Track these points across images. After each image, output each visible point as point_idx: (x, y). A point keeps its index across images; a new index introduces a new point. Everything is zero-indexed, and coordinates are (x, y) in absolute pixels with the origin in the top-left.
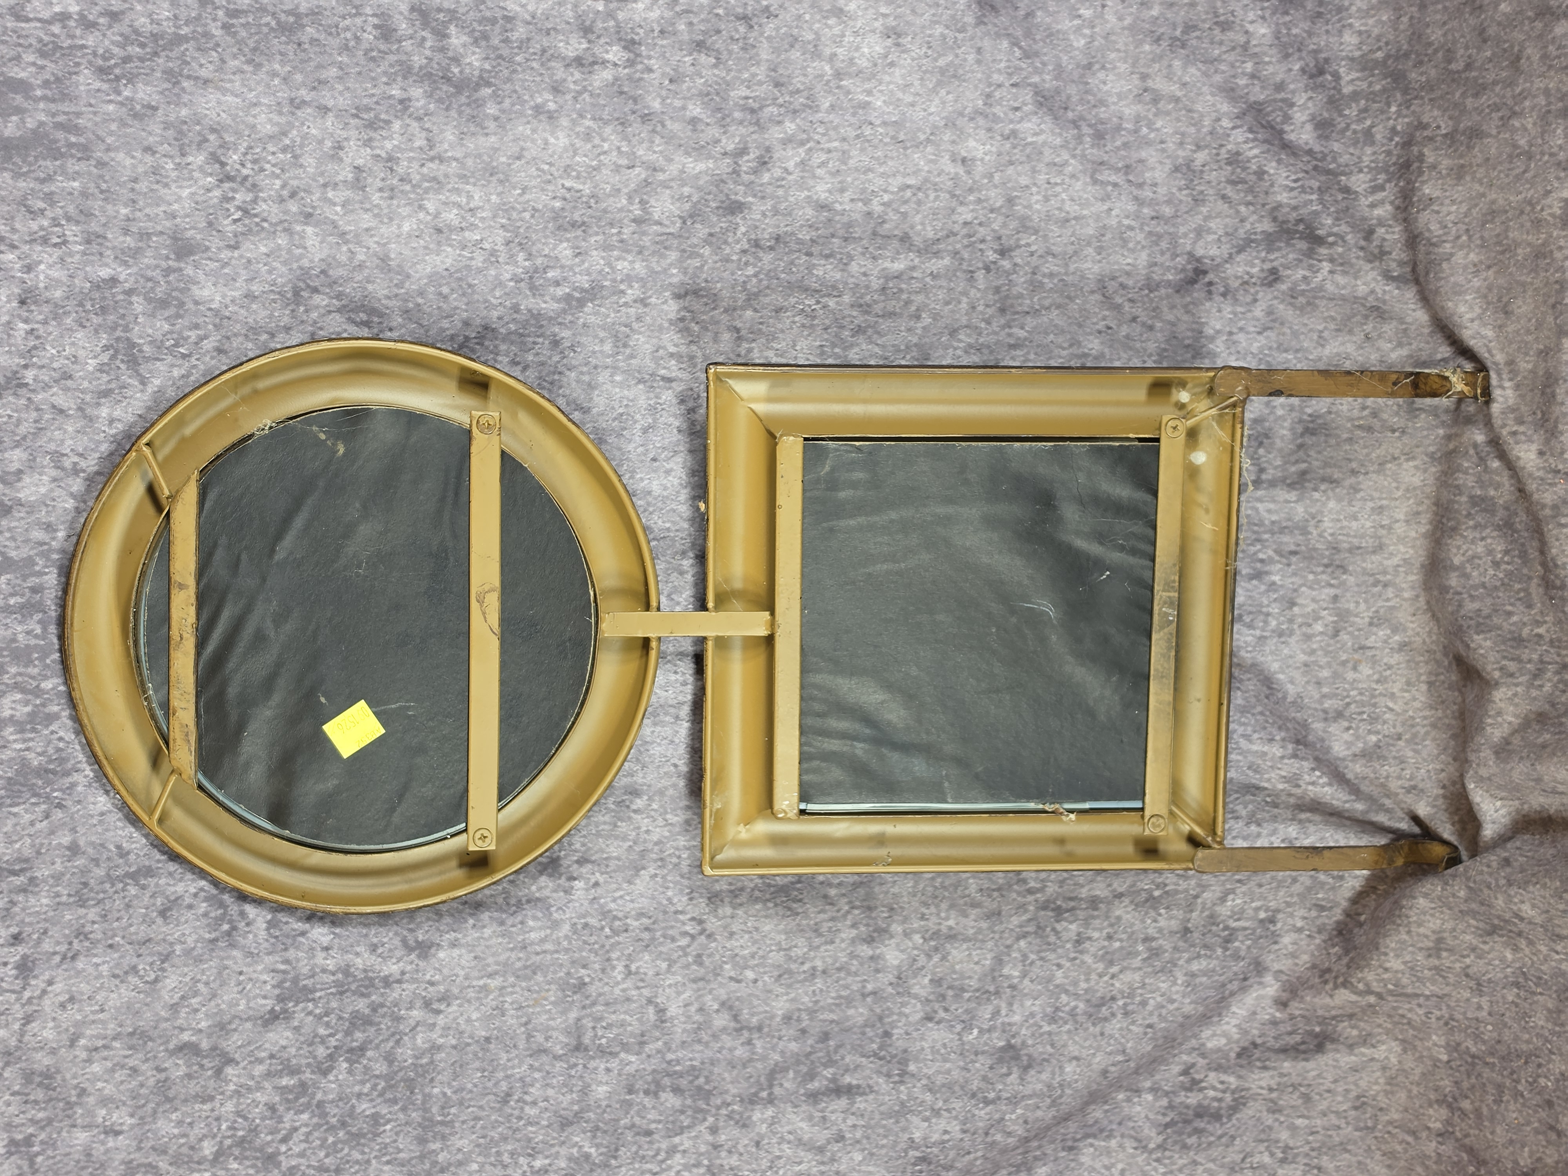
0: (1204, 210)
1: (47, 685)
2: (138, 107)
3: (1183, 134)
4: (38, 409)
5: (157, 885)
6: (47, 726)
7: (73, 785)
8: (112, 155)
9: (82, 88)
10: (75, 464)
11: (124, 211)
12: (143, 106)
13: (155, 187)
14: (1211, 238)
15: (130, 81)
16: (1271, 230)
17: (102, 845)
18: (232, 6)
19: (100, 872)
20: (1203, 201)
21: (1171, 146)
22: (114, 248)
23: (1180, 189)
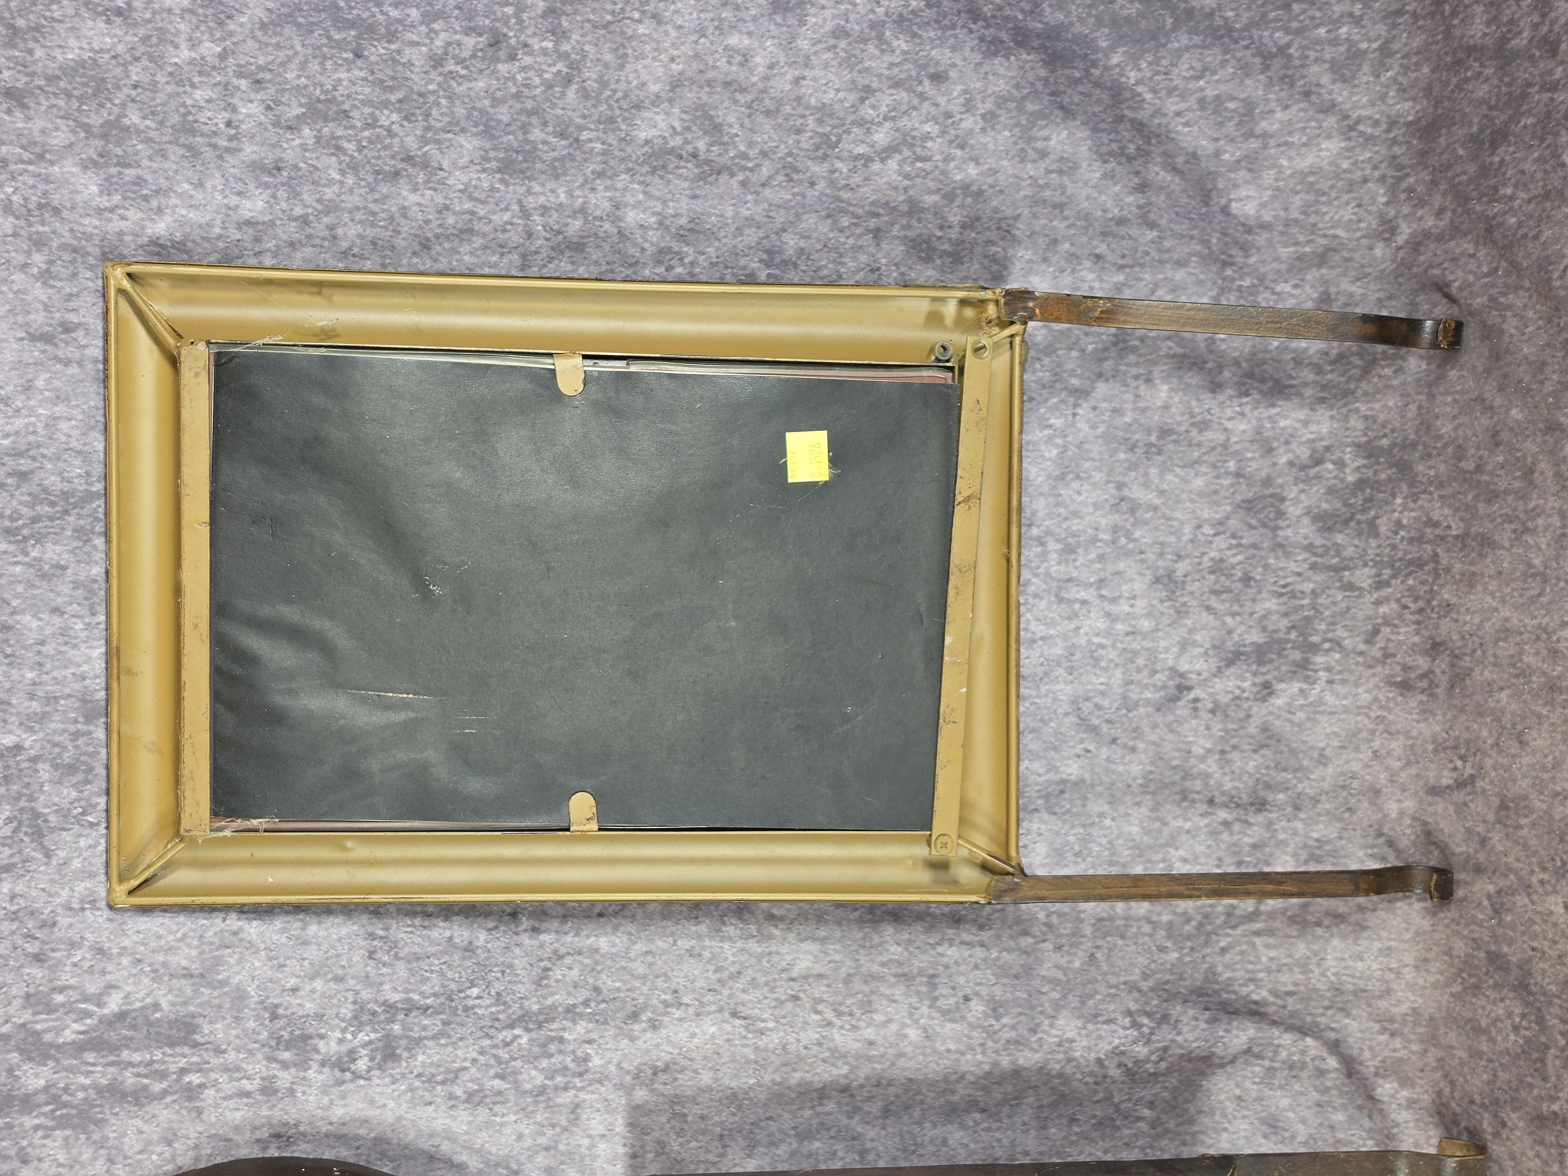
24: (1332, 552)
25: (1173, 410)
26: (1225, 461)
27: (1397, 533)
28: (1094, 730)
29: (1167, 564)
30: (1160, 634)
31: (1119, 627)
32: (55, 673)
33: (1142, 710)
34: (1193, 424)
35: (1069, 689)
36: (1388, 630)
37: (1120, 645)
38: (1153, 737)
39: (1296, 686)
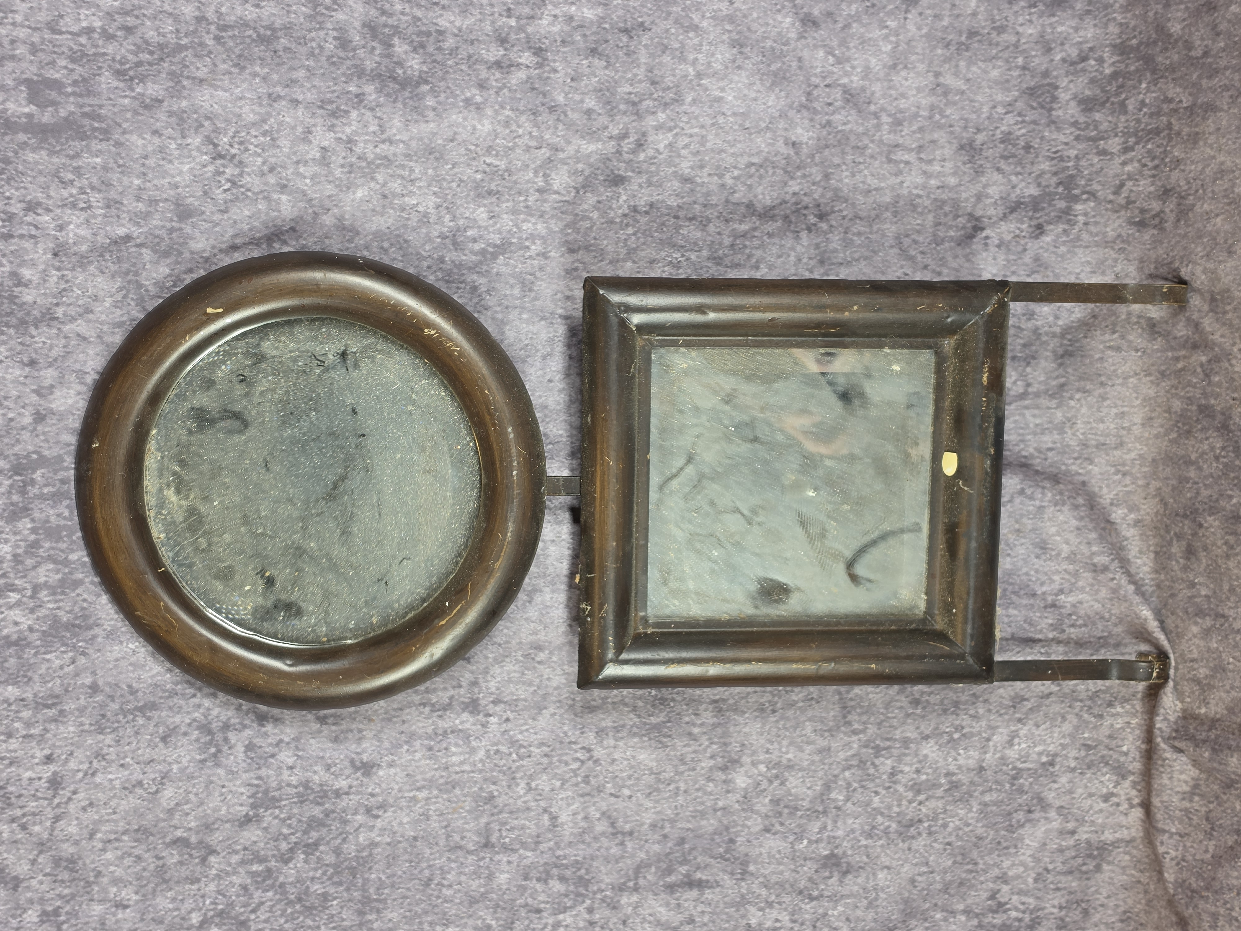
0: (983, 179)
2: (148, 101)
3: (966, 120)
8: (127, 136)
9: (104, 86)
11: (137, 182)
12: (152, 100)
13: (161, 163)
14: (989, 201)
15: (141, 81)
16: (1036, 194)
18: (222, 22)
20: (983, 172)
21: (957, 129)
22: (129, 212)
23: (964, 163)
24: (1091, 127)
25: (979, 17)
26: (1016, 58)
27: (1140, 110)
28: (912, 258)
29: (969, 135)
30: (962, 188)
31: (933, 182)
32: (155, 182)
33: (947, 245)
34: (993, 28)
35: (894, 228)
36: (1131, 183)
37: (932, 196)
38: (955, 265)
39: (1061, 227)
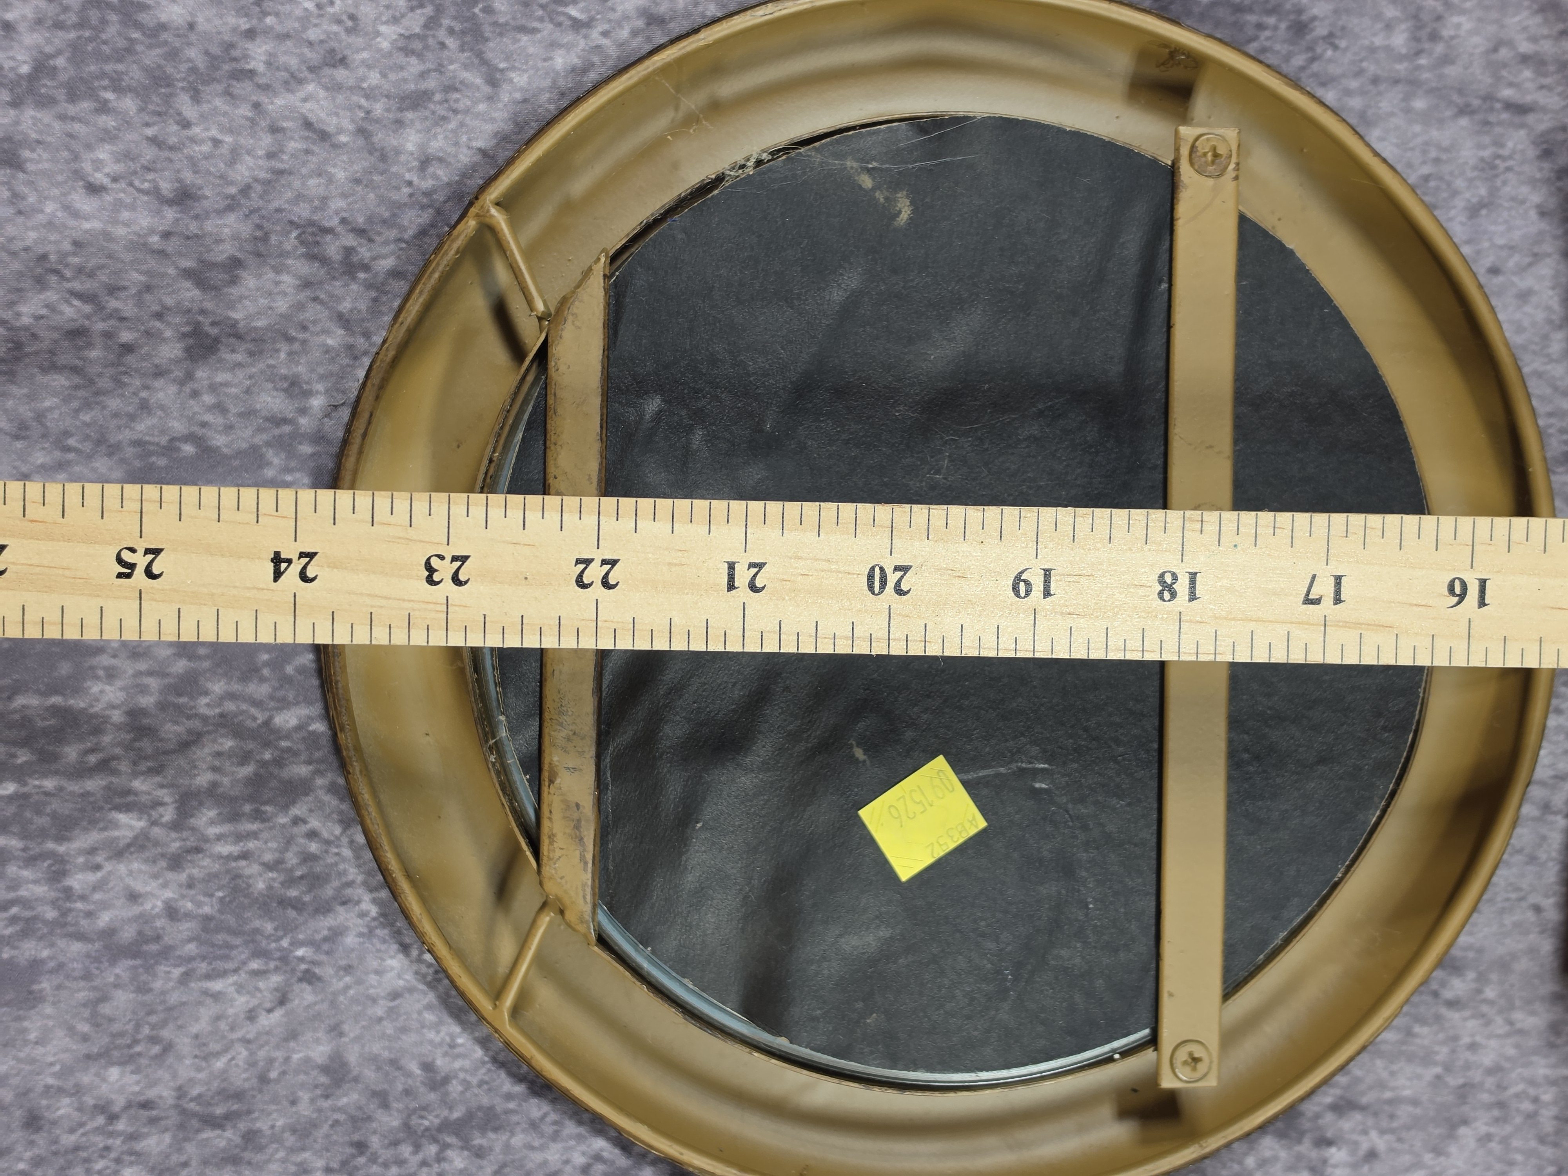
1: (287, 719)
4: (275, 129)
5: (507, 1148)
6: (285, 808)
7: (336, 934)
10: (349, 251)
17: (394, 1063)
19: (391, 1121)
